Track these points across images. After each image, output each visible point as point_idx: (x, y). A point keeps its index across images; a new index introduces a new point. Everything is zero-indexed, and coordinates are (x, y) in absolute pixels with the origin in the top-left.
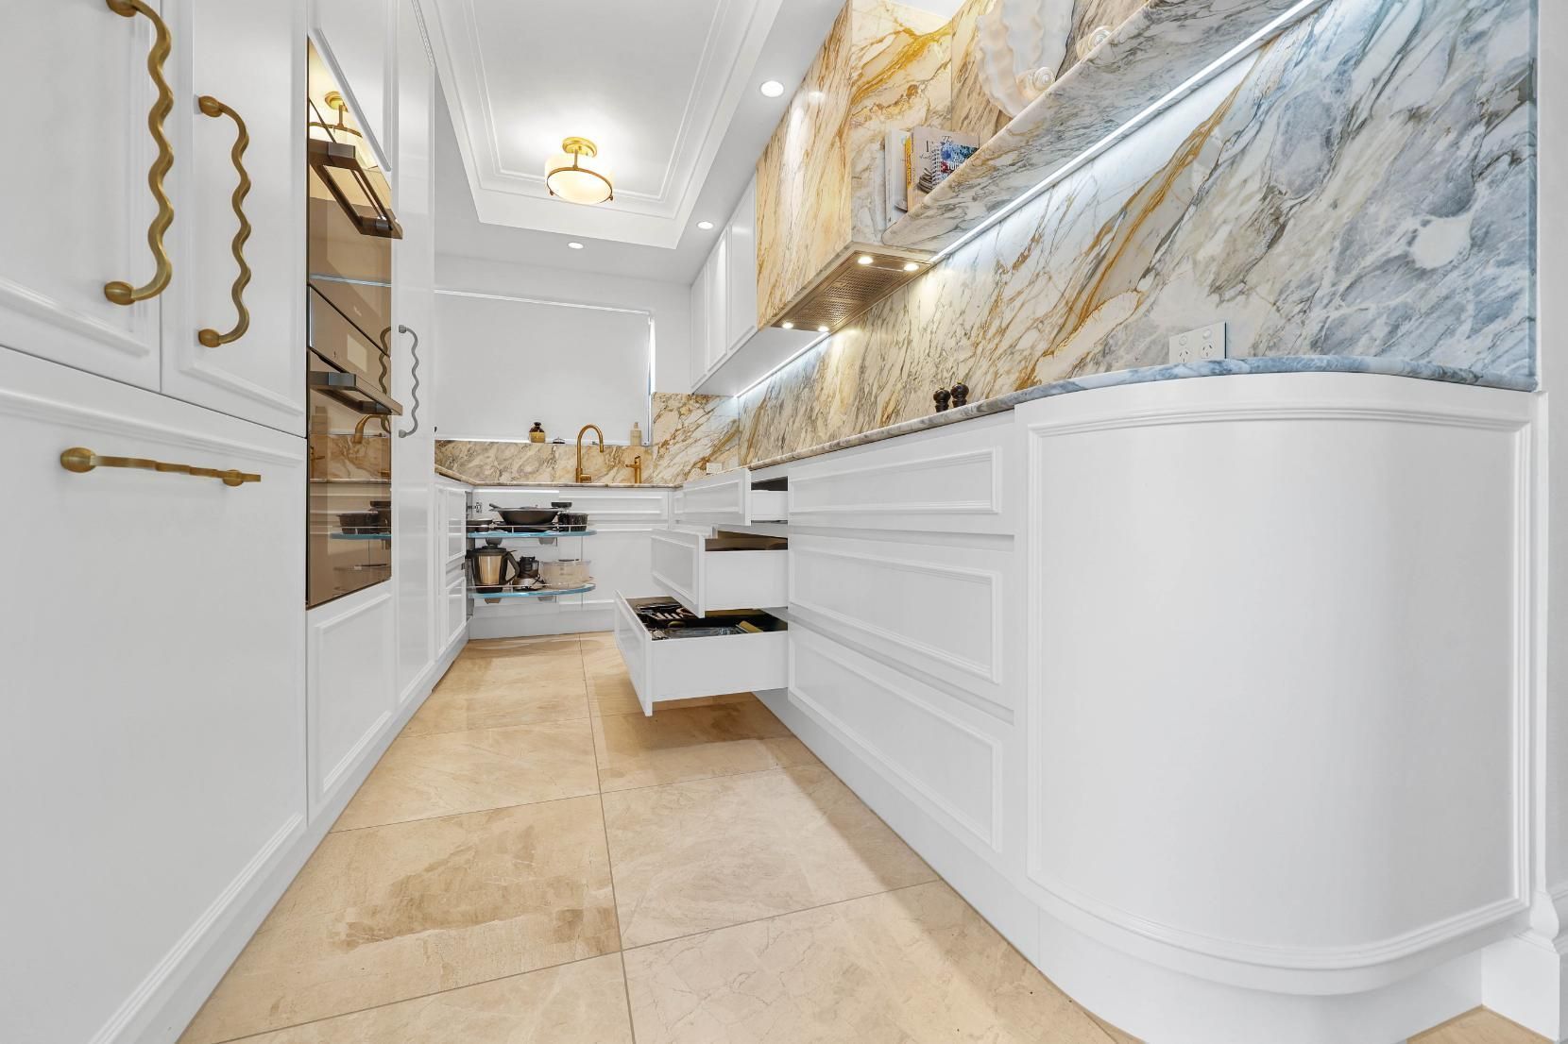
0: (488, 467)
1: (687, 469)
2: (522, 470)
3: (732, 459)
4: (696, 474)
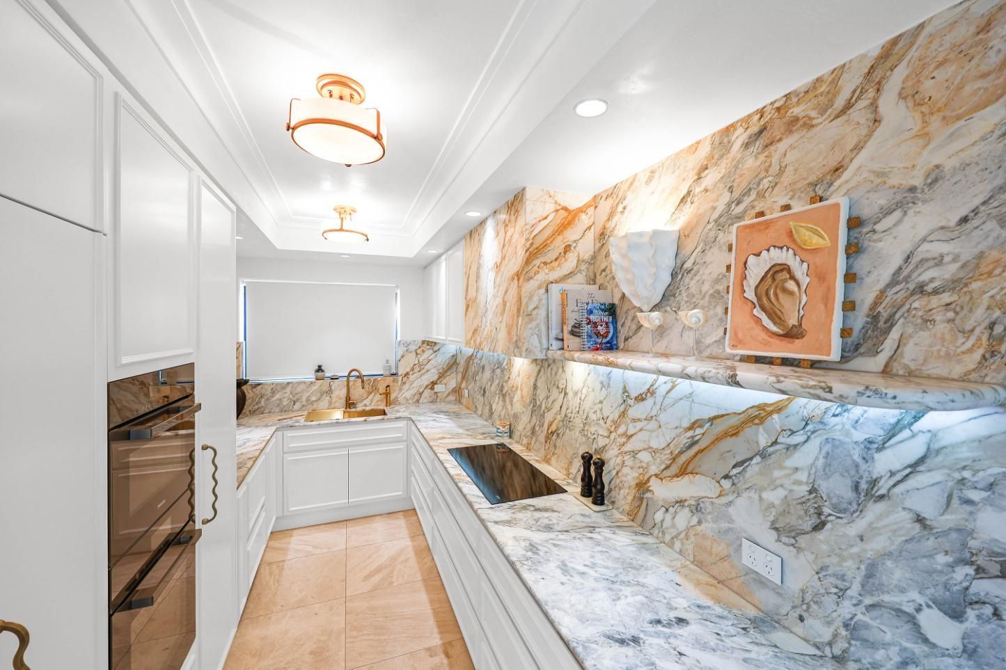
0: (286, 400)
1: (421, 390)
2: (309, 400)
3: (452, 381)
4: (427, 393)
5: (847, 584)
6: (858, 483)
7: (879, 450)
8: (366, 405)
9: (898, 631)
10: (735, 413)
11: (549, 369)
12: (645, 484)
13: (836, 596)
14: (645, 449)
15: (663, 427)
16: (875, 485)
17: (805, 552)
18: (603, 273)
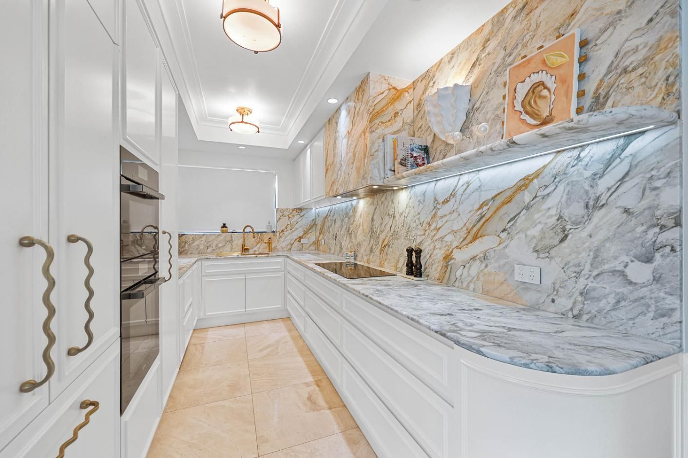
0: (202, 245)
1: (292, 242)
2: (217, 246)
3: (312, 237)
4: (296, 243)
5: (582, 268)
6: (588, 202)
7: (600, 178)
8: (255, 251)
9: (613, 284)
10: (509, 188)
11: (382, 205)
12: (449, 255)
13: (575, 278)
14: (449, 233)
15: (461, 215)
16: (598, 200)
17: (555, 259)
18: (420, 130)
